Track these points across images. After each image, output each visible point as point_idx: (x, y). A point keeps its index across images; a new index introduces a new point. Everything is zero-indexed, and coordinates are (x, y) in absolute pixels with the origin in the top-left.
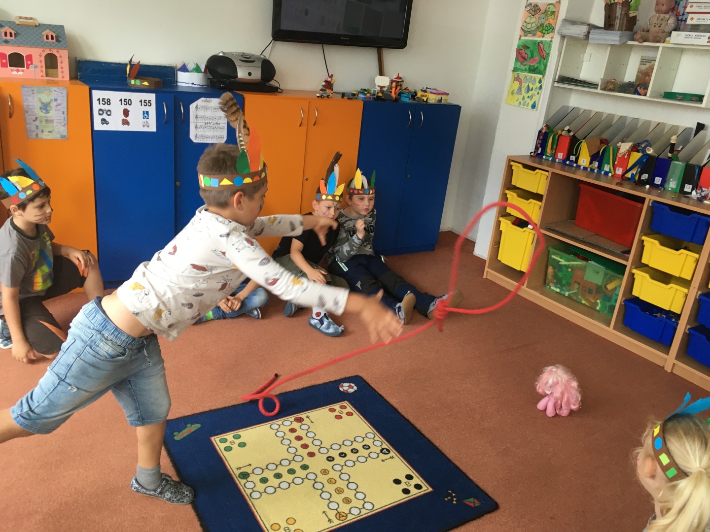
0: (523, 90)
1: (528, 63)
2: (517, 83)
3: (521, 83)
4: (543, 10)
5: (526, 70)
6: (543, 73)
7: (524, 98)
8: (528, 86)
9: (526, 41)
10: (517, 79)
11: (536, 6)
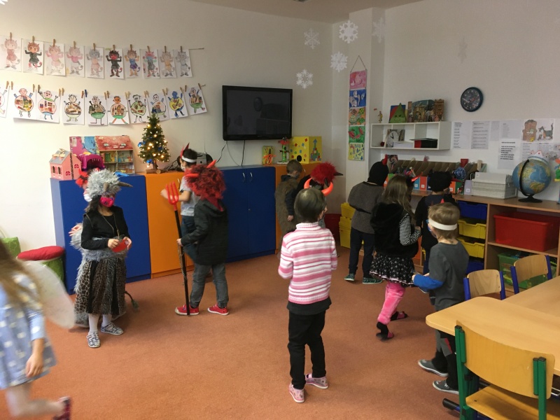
0: (355, 151)
1: (355, 138)
2: (352, 149)
4: (358, 111)
5: (355, 142)
6: (363, 141)
7: (356, 155)
8: (357, 149)
9: (352, 127)
11: (354, 110)
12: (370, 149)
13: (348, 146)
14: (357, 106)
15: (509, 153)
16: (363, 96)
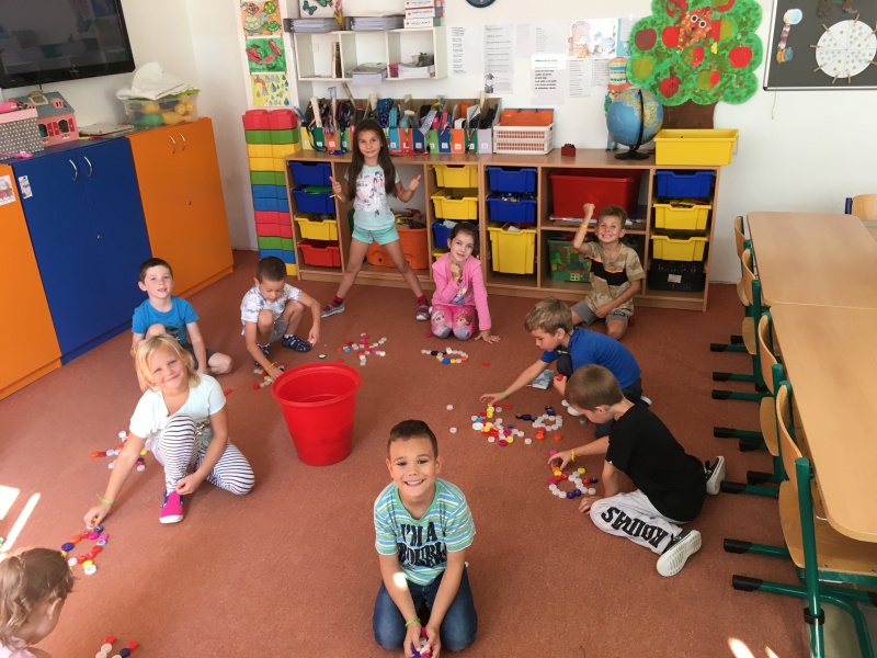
0: (269, 90)
1: (263, 62)
2: (260, 85)
3: (264, 84)
4: (261, 8)
5: (264, 69)
6: (283, 69)
7: (273, 98)
8: (273, 85)
9: (254, 40)
10: (258, 80)
11: (252, 5)
12: (298, 82)
13: (248, 79)
15: (549, 78)
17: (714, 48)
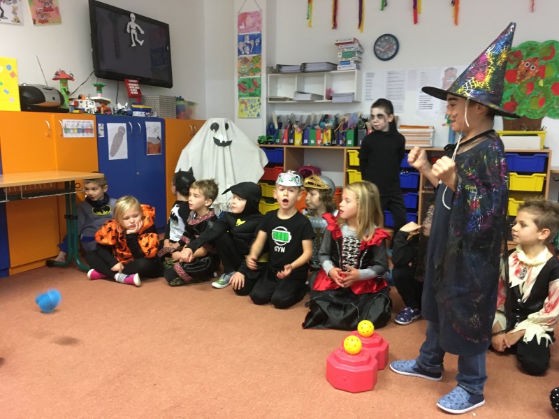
0: (249, 108)
1: (247, 91)
2: (243, 105)
3: (246, 104)
4: (250, 60)
5: (247, 96)
6: (259, 95)
7: (250, 112)
8: (252, 105)
9: (243, 79)
10: (243, 102)
11: (245, 58)
12: (267, 103)
13: (237, 101)
14: (250, 53)
15: (428, 102)
16: (258, 41)
17: (541, 83)
